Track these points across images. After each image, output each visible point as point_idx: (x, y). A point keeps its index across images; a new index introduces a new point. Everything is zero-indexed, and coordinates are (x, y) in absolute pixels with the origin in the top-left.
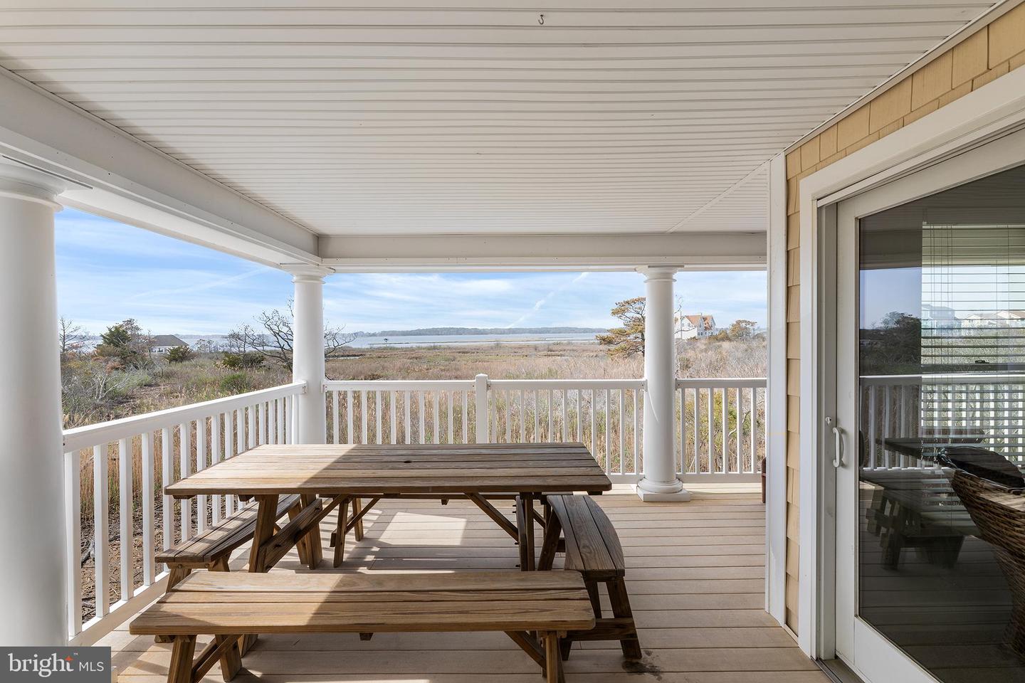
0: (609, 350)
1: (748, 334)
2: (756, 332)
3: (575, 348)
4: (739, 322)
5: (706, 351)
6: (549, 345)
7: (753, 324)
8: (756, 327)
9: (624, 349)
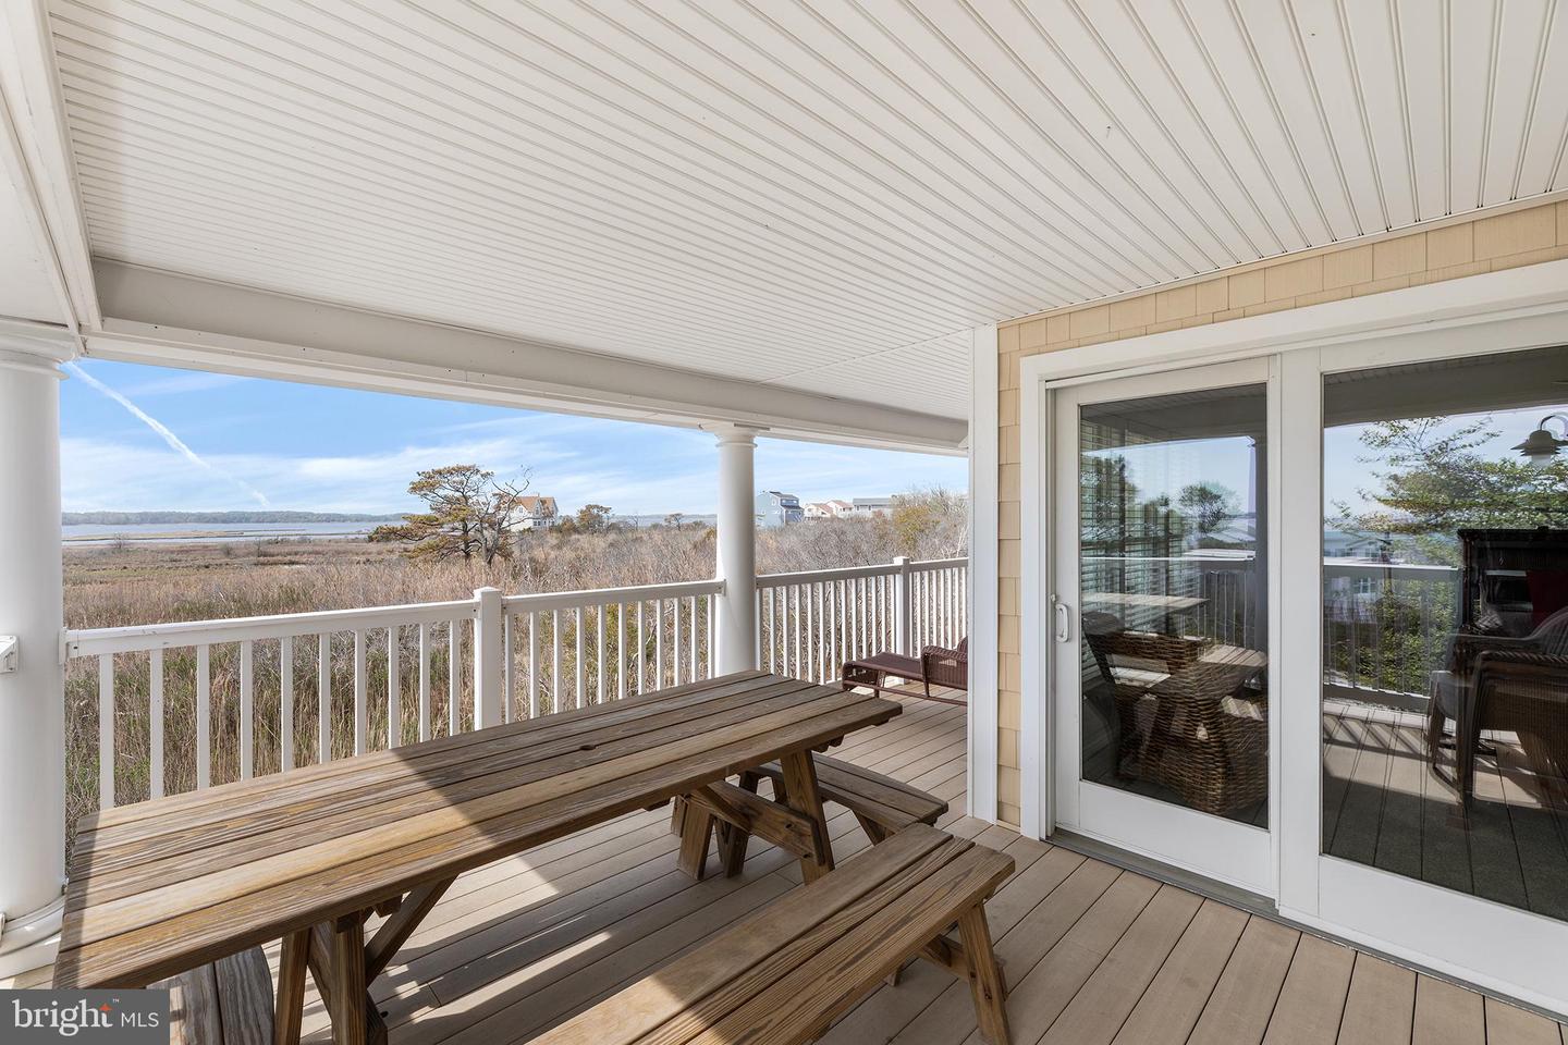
0: (405, 550)
1: (601, 523)
2: (613, 521)
3: (317, 548)
4: (589, 507)
5: (559, 547)
6: (259, 544)
7: (607, 510)
8: (610, 514)
9: (433, 548)
